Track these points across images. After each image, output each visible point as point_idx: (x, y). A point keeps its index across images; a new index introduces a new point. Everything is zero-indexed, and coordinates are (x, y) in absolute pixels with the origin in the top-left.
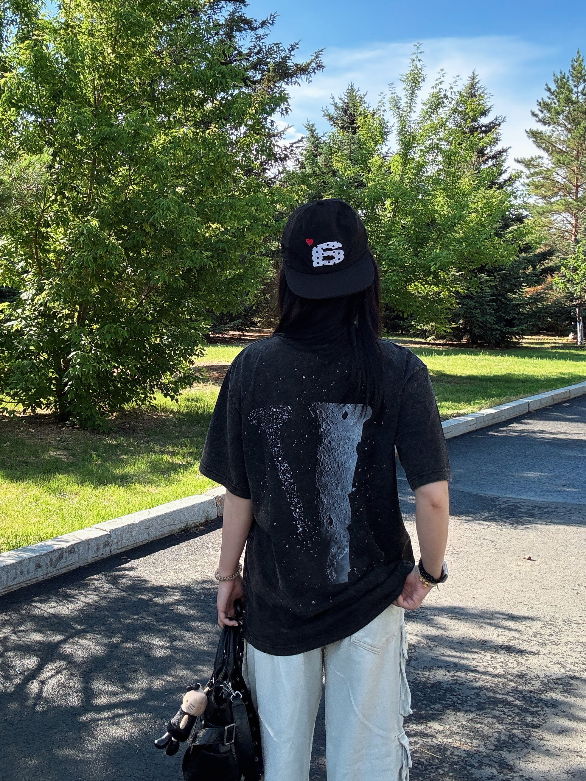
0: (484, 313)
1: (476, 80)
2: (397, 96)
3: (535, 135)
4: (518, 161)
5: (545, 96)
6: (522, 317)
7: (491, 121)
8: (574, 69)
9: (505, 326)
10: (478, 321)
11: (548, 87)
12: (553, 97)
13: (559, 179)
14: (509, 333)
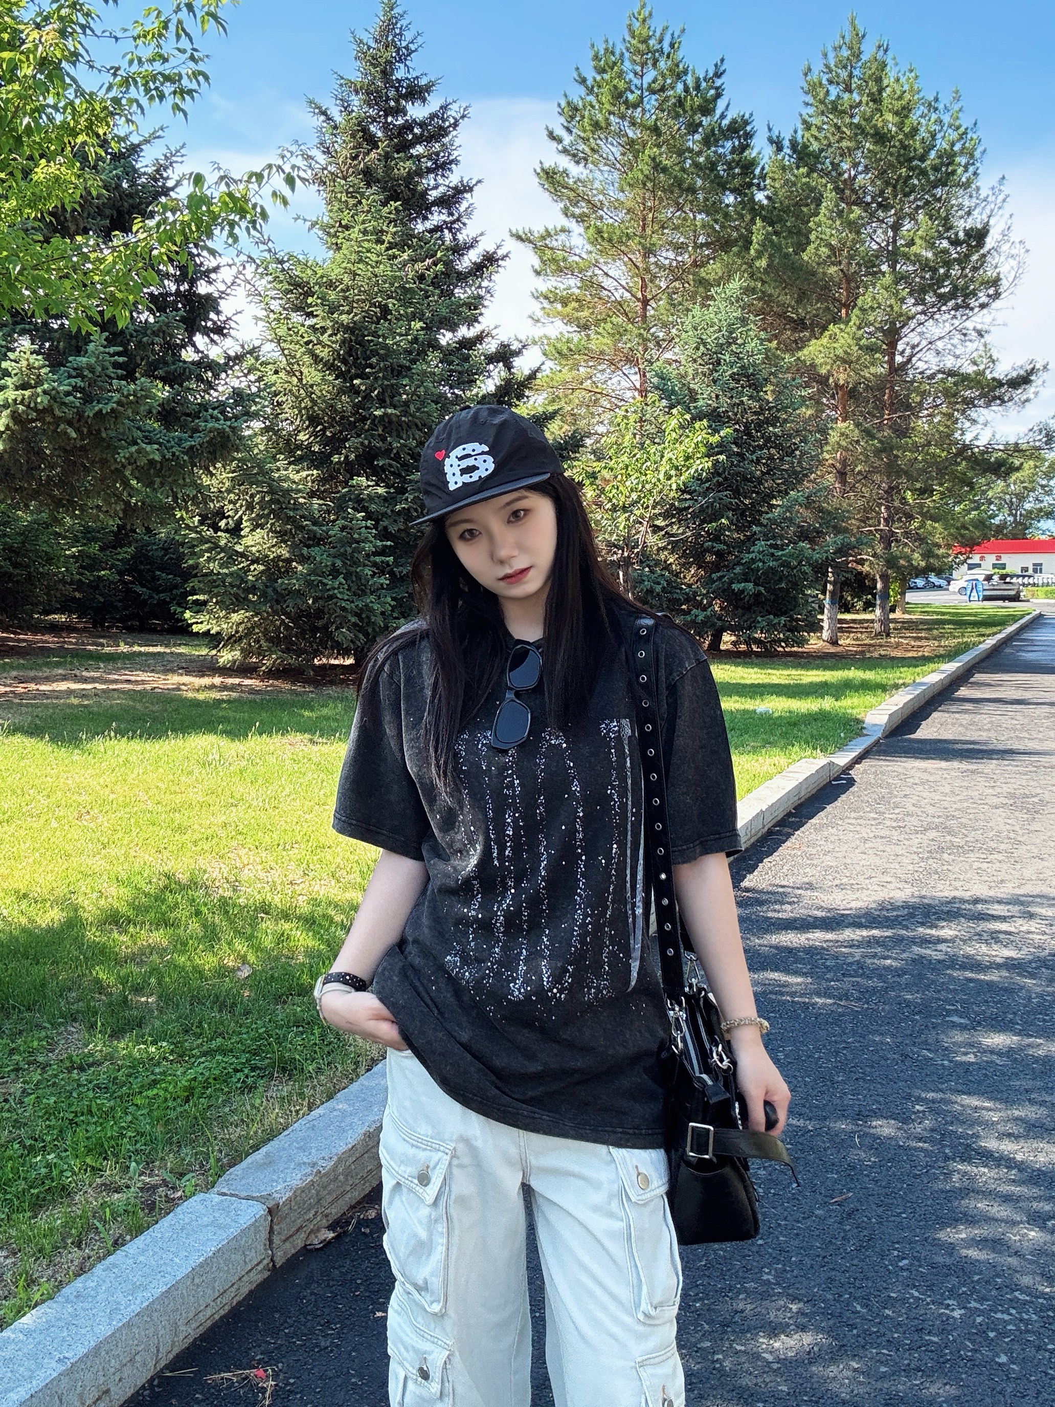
1: (397, 11)
3: (549, 176)
7: (433, 112)
8: (632, 33)
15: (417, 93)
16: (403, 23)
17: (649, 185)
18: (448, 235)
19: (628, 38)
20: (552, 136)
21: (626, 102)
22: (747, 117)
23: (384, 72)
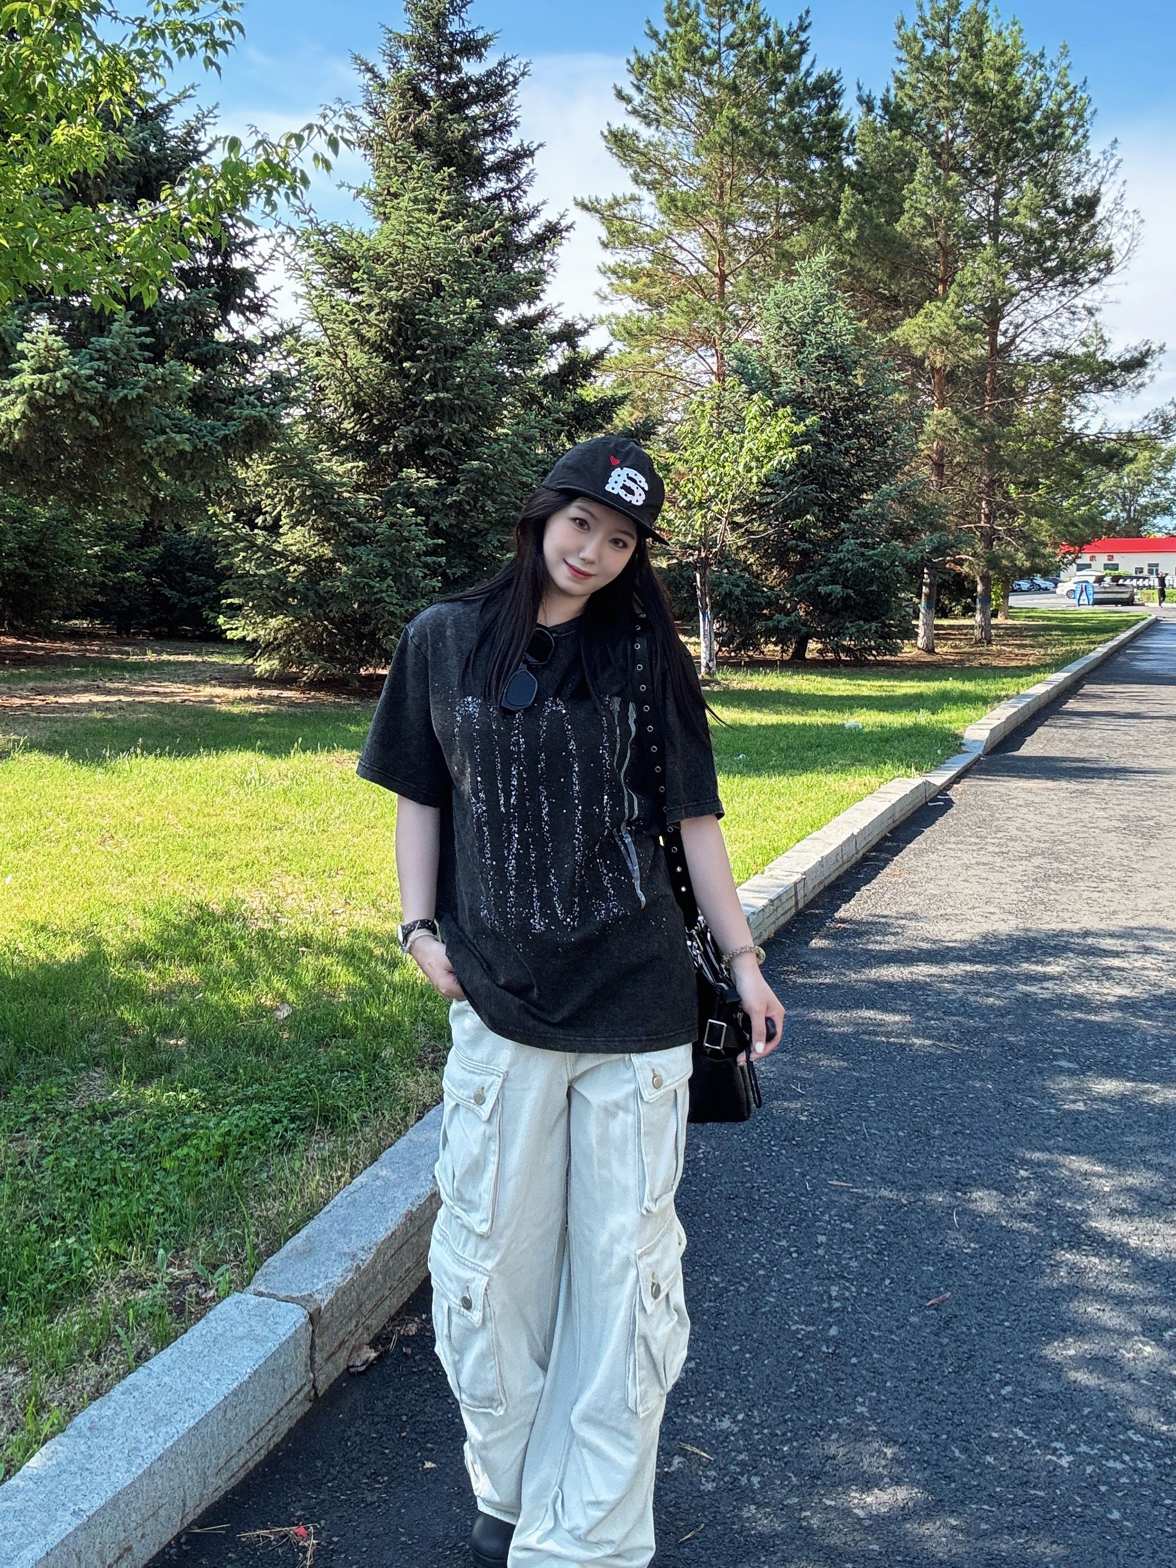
3: (618, 140)
4: (584, 207)
5: (648, 49)
11: (651, 29)
12: (663, 53)
15: (472, 48)
17: (728, 149)
18: (506, 204)
20: (620, 95)
21: (702, 58)
22: (834, 74)
23: (436, 25)
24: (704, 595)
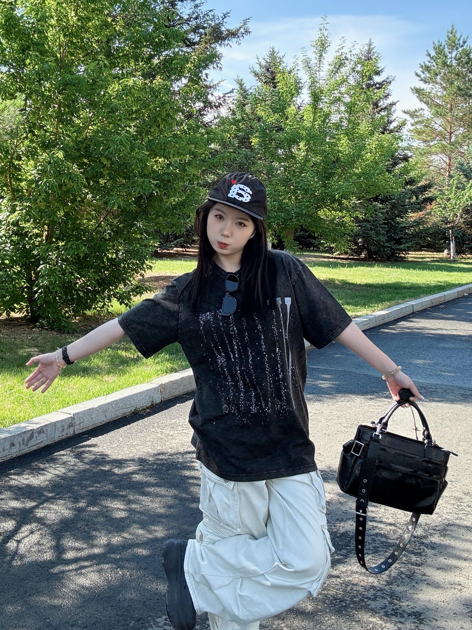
0: (378, 234)
1: (372, 47)
2: (308, 58)
3: (418, 91)
4: (405, 112)
5: (426, 60)
6: (408, 237)
7: (383, 79)
8: (449, 39)
9: (394, 244)
10: (373, 240)
11: (428, 53)
12: (432, 61)
13: (436, 126)
14: (398, 249)
16: (374, 51)
17: (455, 95)
19: (447, 39)
20: (417, 74)
24: (452, 236)
